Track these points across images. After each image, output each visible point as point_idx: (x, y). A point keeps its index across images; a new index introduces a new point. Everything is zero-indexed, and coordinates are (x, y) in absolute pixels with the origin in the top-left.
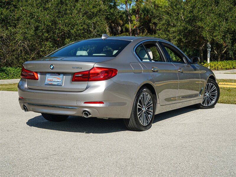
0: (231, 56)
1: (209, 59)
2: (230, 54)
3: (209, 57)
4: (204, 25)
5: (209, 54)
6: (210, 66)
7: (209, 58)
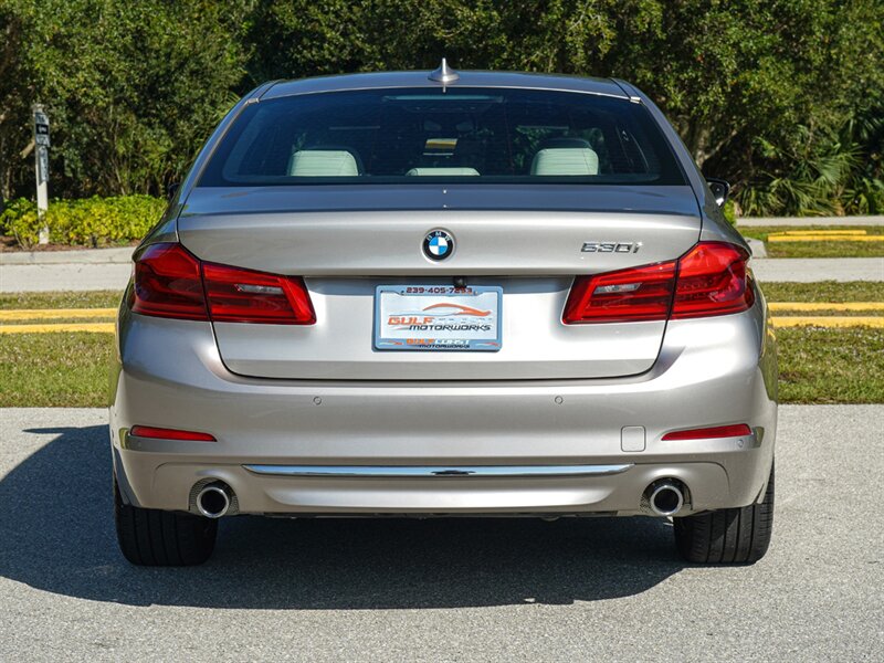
0: (74, 171)
1: (42, 190)
2: (66, 162)
3: (44, 178)
4: (37, 12)
5: (43, 165)
6: (50, 229)
7: (44, 185)
